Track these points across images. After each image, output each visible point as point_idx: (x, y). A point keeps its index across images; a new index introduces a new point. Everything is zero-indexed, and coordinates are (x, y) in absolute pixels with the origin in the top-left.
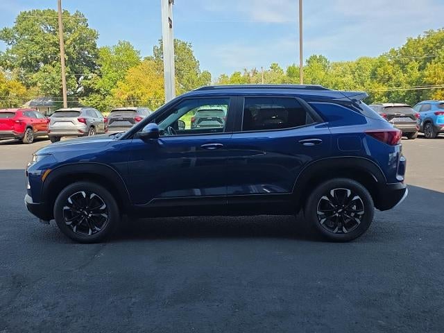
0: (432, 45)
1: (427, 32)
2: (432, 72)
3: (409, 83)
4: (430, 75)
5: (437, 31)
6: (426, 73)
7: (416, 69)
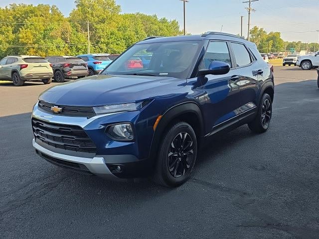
0: (19, 15)
1: (12, 5)
2: (24, 35)
3: (8, 42)
4: (23, 37)
5: (18, 5)
6: (20, 35)
7: (11, 32)
